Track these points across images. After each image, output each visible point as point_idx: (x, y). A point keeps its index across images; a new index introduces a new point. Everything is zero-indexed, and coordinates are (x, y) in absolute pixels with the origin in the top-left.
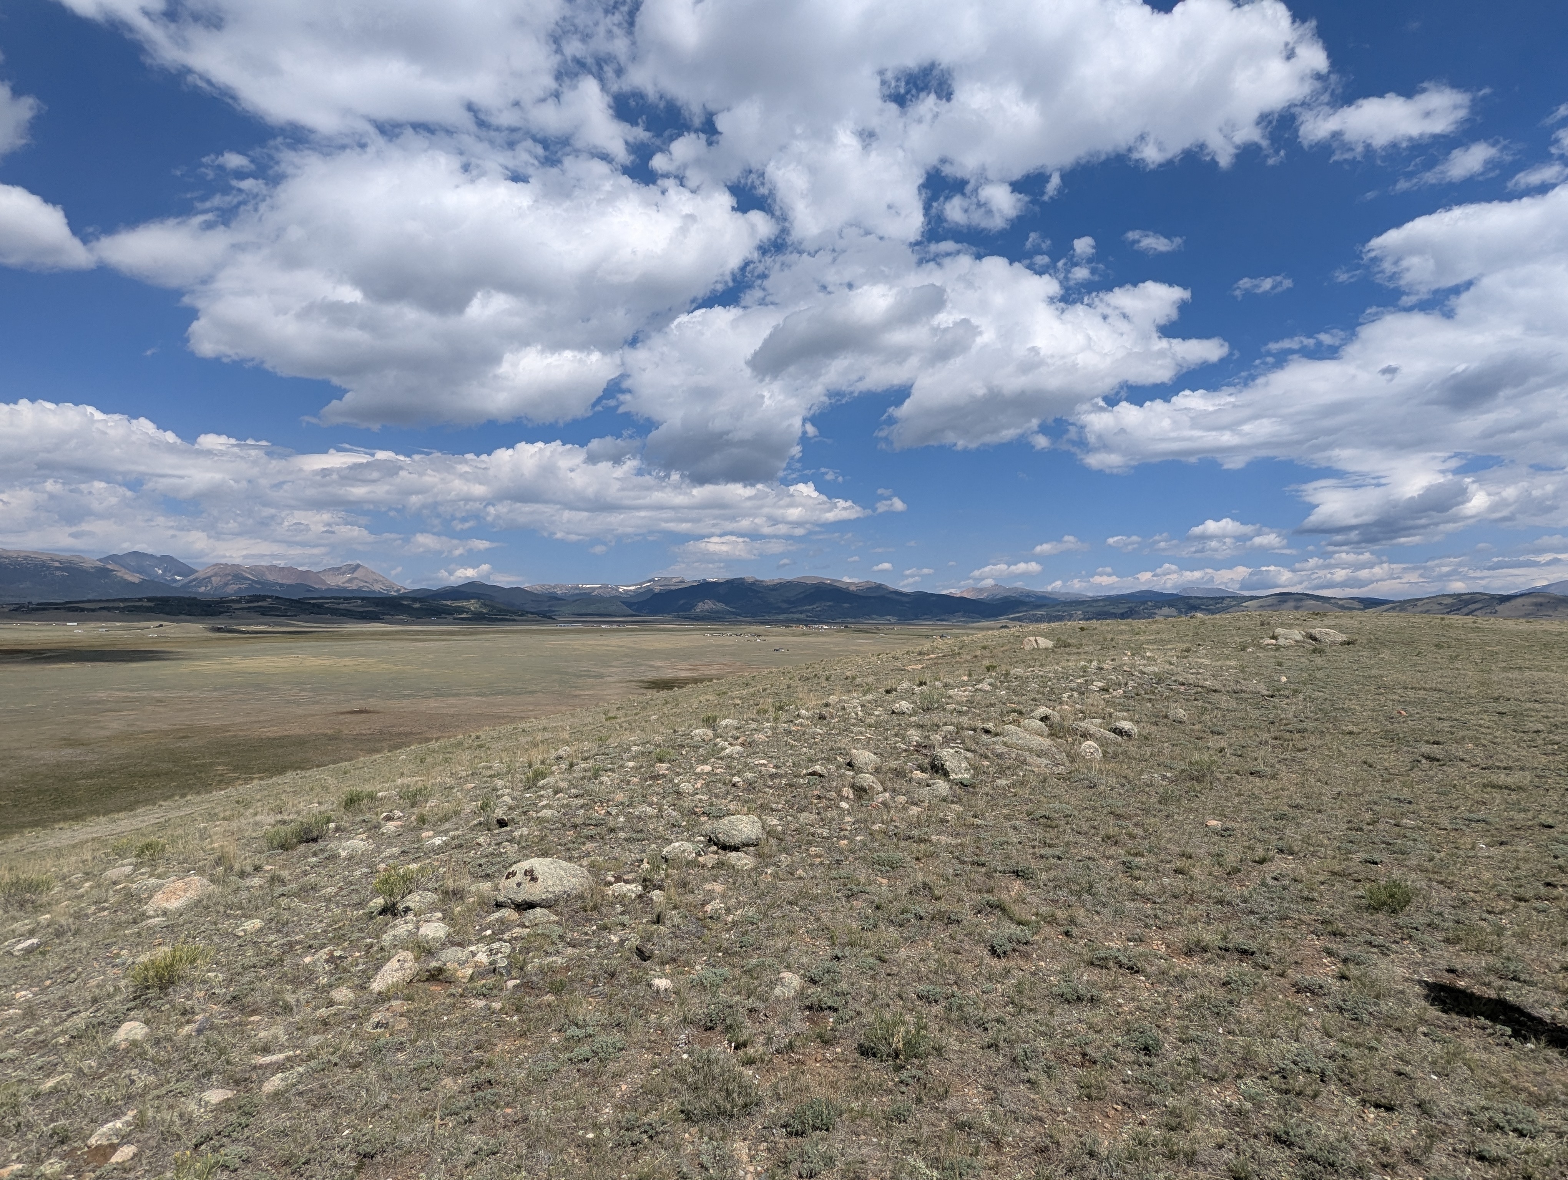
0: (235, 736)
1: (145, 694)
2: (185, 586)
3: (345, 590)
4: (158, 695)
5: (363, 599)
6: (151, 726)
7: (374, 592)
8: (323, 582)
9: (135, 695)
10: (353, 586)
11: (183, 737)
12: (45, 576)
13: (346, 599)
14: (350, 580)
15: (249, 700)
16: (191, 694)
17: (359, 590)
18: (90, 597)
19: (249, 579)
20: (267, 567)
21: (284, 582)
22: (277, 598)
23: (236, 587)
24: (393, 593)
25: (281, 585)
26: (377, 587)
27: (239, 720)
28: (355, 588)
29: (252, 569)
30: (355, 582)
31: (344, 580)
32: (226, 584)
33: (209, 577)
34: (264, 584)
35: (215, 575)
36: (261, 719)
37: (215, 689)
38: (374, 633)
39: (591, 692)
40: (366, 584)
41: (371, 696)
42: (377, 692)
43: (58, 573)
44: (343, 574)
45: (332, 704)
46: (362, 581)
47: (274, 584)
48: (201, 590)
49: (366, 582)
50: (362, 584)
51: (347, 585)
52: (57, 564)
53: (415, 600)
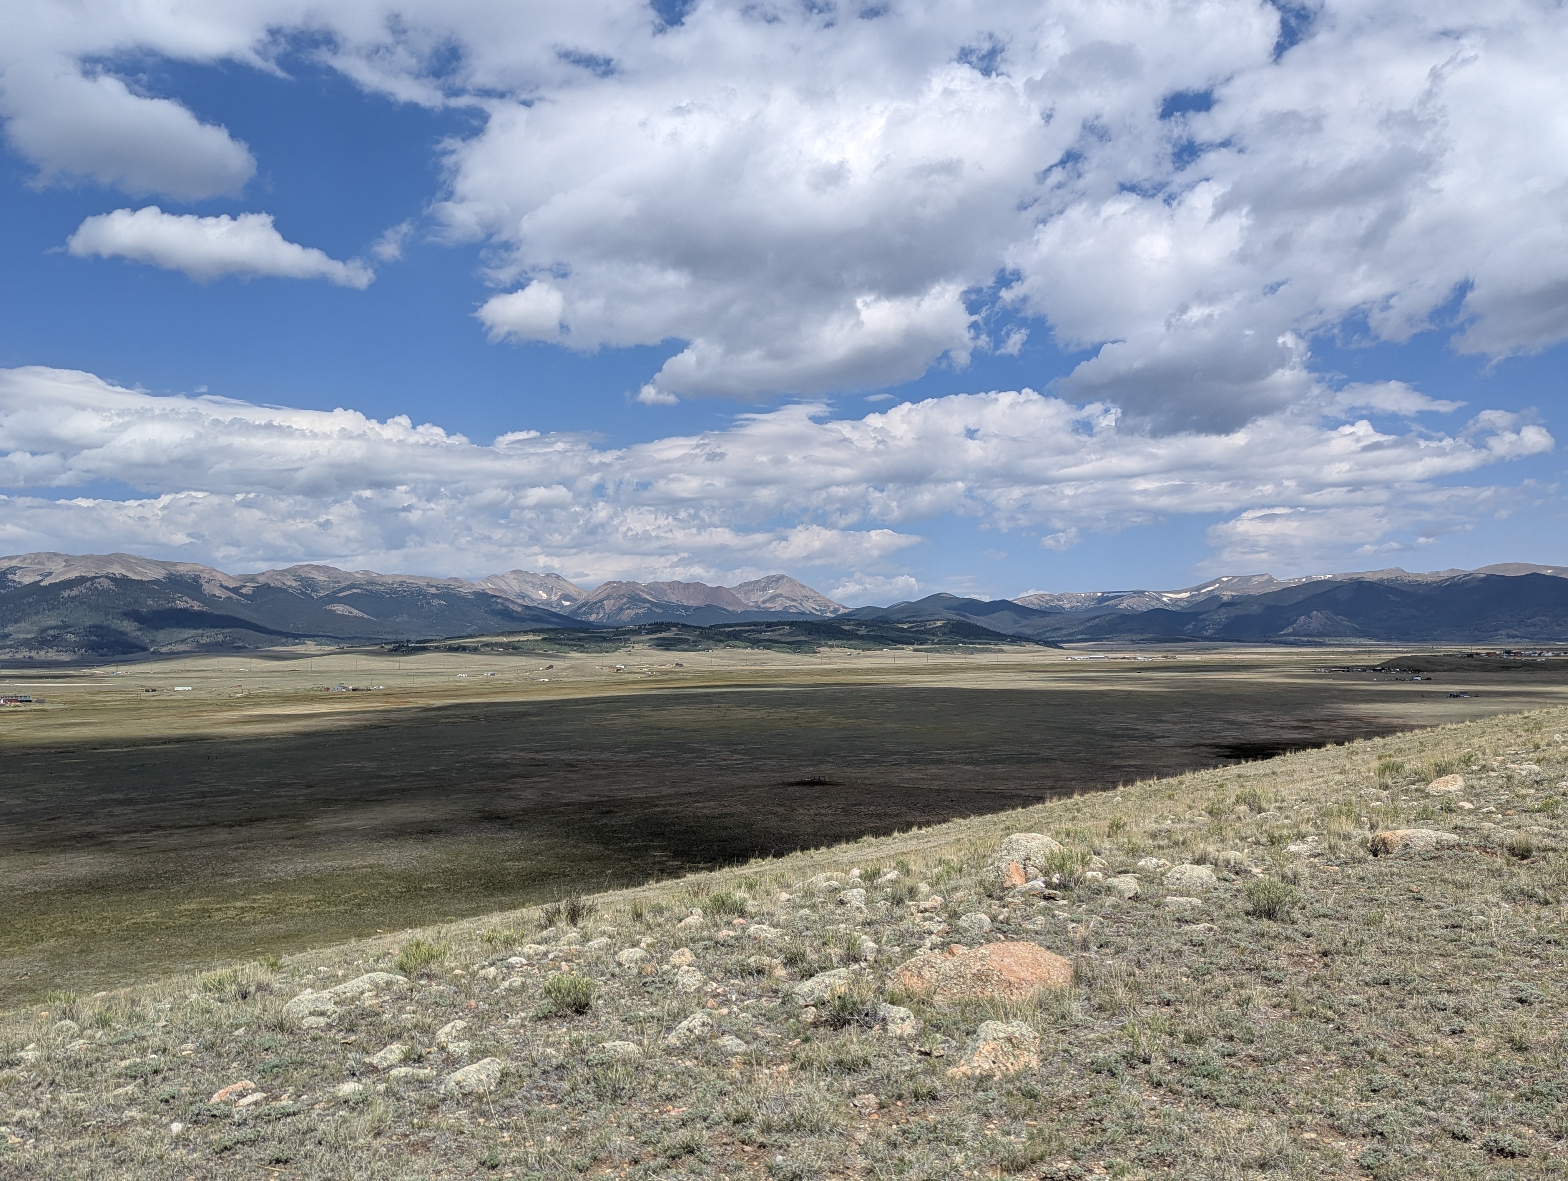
0: (665, 812)
1: (551, 756)
2: (575, 612)
3: (766, 611)
4: (565, 756)
5: (792, 624)
6: (569, 797)
7: (803, 613)
8: (739, 602)
9: (540, 756)
10: (777, 606)
11: (608, 812)
12: (422, 607)
13: (769, 625)
14: (773, 598)
15: (672, 764)
16: (603, 756)
17: (785, 612)
18: (469, 631)
19: (649, 601)
20: (669, 584)
21: (690, 603)
22: (684, 626)
23: (632, 613)
24: (829, 615)
25: (687, 608)
26: (809, 606)
27: (666, 791)
28: (779, 609)
29: (650, 588)
30: (779, 601)
31: (764, 598)
32: (621, 609)
33: (601, 601)
34: (667, 607)
35: (608, 597)
36: (692, 790)
37: (630, 751)
39: (1139, 763)
40: (793, 603)
41: (822, 762)
42: (829, 756)
43: (435, 602)
44: (764, 589)
45: (775, 771)
46: (788, 598)
47: (678, 607)
48: (593, 618)
49: (793, 600)
50: (788, 603)
51: (768, 605)
52: (433, 590)
53: (859, 624)
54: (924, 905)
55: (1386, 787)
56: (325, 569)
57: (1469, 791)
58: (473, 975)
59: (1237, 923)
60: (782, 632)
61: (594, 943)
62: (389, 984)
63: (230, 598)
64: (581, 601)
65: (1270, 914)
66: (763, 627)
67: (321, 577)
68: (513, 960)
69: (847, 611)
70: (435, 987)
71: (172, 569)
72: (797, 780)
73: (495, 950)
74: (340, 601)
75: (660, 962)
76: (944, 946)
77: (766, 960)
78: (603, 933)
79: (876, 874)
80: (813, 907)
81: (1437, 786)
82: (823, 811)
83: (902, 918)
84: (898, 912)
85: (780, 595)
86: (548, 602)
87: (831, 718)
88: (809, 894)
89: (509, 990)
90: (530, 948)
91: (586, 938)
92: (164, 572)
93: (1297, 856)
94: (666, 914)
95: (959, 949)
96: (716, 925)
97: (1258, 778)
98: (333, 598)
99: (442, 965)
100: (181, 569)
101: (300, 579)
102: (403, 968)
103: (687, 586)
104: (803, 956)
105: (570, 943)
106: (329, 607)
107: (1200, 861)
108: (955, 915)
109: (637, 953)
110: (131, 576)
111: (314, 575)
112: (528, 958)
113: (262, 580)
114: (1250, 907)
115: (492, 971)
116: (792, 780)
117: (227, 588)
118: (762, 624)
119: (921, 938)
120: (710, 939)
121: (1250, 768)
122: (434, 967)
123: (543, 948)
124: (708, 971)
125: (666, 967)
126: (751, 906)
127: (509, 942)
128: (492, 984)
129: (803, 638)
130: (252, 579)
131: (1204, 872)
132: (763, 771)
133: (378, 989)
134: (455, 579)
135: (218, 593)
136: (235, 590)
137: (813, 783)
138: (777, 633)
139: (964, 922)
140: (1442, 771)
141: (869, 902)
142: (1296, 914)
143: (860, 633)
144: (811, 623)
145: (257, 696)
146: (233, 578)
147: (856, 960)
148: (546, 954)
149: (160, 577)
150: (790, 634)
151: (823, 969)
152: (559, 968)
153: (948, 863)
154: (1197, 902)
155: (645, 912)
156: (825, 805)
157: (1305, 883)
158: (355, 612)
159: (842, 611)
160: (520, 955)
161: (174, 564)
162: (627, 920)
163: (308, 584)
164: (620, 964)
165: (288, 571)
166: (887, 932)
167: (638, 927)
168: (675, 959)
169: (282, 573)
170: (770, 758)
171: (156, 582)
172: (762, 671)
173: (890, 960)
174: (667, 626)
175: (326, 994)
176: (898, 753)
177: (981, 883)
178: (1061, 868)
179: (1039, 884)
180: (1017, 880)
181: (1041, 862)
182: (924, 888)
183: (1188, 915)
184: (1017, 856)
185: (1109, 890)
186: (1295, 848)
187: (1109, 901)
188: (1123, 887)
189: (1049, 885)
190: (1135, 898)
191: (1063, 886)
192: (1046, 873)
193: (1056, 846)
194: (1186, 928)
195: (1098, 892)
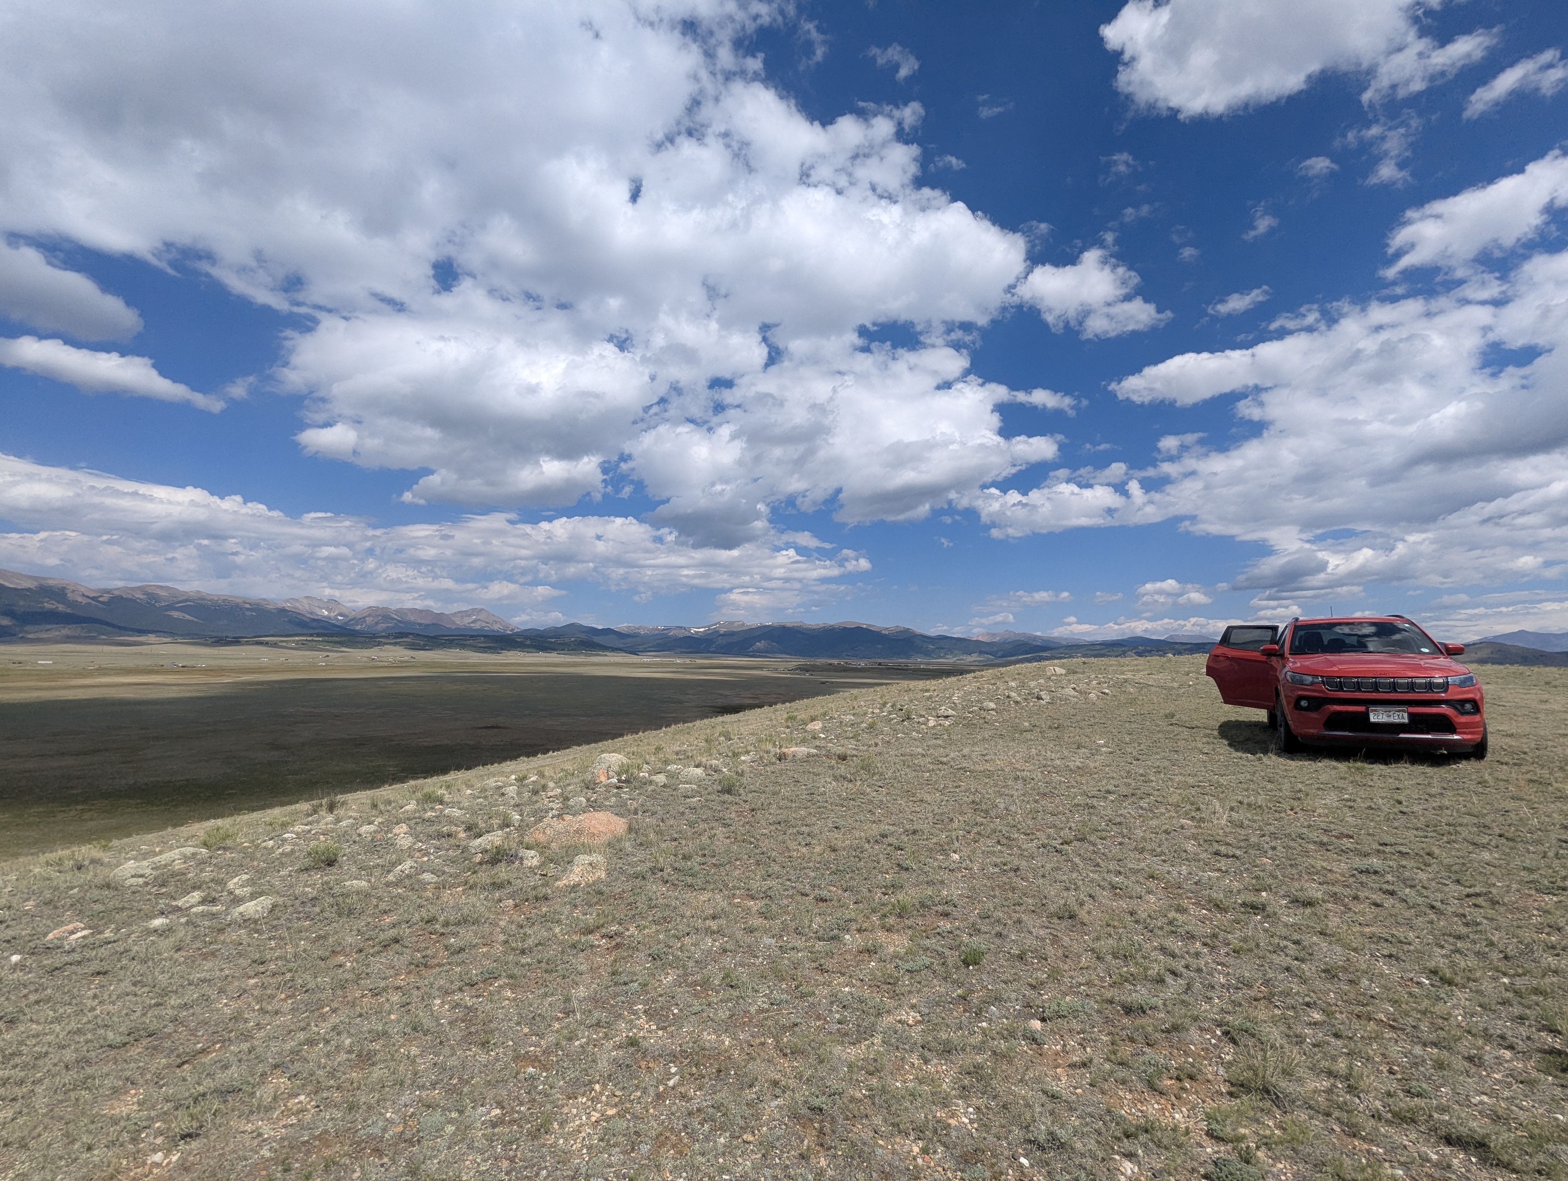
1: (324, 710)
2: (346, 623)
3: (471, 629)
4: (334, 711)
5: (485, 636)
6: (334, 736)
7: (494, 630)
8: (453, 623)
9: (316, 711)
10: (477, 626)
11: (360, 744)
12: (238, 615)
13: (471, 636)
14: (474, 622)
15: (405, 716)
16: (359, 711)
17: (481, 630)
18: (272, 632)
19: (396, 619)
20: (410, 610)
21: (423, 621)
22: (418, 635)
23: (384, 626)
24: (509, 632)
25: (420, 624)
26: (496, 627)
27: (399, 732)
29: (397, 611)
30: (479, 623)
31: (470, 621)
32: (377, 623)
33: (364, 618)
34: (407, 623)
35: (369, 616)
36: (417, 731)
40: (487, 625)
41: (499, 716)
42: (503, 712)
43: (248, 613)
44: (469, 616)
45: (470, 721)
46: (485, 622)
47: (415, 623)
48: (358, 628)
49: (487, 623)
50: (484, 624)
51: (472, 625)
52: (248, 606)
53: (526, 638)
54: (550, 794)
55: (788, 727)
56: (168, 588)
57: (824, 729)
58: (257, 846)
59: (713, 797)
60: (479, 641)
61: (343, 824)
62: (194, 855)
63: (90, 604)
64: (351, 617)
65: (729, 791)
66: (467, 638)
67: (163, 593)
68: (286, 836)
69: (519, 630)
70: (228, 855)
71: (43, 582)
72: (483, 725)
73: (274, 830)
74: (177, 609)
75: (386, 833)
76: (560, 816)
77: (454, 828)
78: (350, 817)
79: (525, 778)
80: (485, 798)
81: (810, 727)
82: (498, 742)
83: (537, 802)
84: (535, 798)
85: (479, 620)
86: (329, 618)
88: (484, 790)
89: (282, 854)
90: (299, 828)
91: (338, 820)
92: (36, 584)
93: (744, 762)
94: (393, 805)
95: (568, 817)
96: (424, 809)
98: (171, 607)
99: (235, 841)
100: (51, 582)
101: (147, 594)
102: (205, 844)
103: (421, 611)
104: (477, 825)
105: (327, 824)
106: (168, 613)
107: (697, 766)
108: (568, 799)
109: (372, 828)
110: (7, 584)
111: (158, 591)
112: (297, 834)
113: (117, 593)
114: (720, 788)
115: (271, 843)
116: (480, 726)
117: (88, 597)
118: (467, 636)
119: (547, 812)
120: (420, 818)
122: (229, 843)
123: (308, 827)
124: (417, 836)
125: (390, 835)
126: (447, 798)
127: (284, 825)
128: (271, 850)
129: (492, 645)
130: (108, 591)
131: (699, 771)
132: (462, 721)
133: (185, 858)
134: (264, 600)
135: (80, 599)
136: (93, 598)
137: (493, 727)
138: (476, 641)
139: (571, 802)
140: (813, 719)
141: (519, 793)
142: (741, 791)
143: (526, 643)
144: (498, 636)
145: (106, 669)
146: (94, 591)
147: (508, 826)
148: (310, 831)
149: (32, 587)
150: (484, 642)
151: (488, 832)
152: (318, 839)
153: (566, 771)
154: (694, 787)
155: (379, 803)
156: (499, 739)
157: (747, 775)
158: (188, 617)
159: (516, 630)
160: (292, 832)
161: (45, 579)
162: (367, 808)
163: (152, 597)
164: (360, 835)
165: (138, 588)
166: (527, 810)
167: (374, 812)
168: (396, 830)
169: (133, 589)
170: (467, 713)
171: (28, 590)
172: (466, 663)
173: (527, 825)
174: (406, 635)
175: (145, 863)
176: (544, 710)
177: (583, 781)
178: (627, 772)
179: (615, 780)
180: (603, 779)
181: (616, 768)
182: (551, 784)
183: (689, 794)
184: (604, 766)
185: (651, 782)
186: (743, 758)
187: (650, 788)
188: (658, 780)
189: (619, 781)
190: (664, 786)
191: (627, 781)
192: (619, 774)
193: (625, 760)
194: (688, 800)
195: (645, 784)
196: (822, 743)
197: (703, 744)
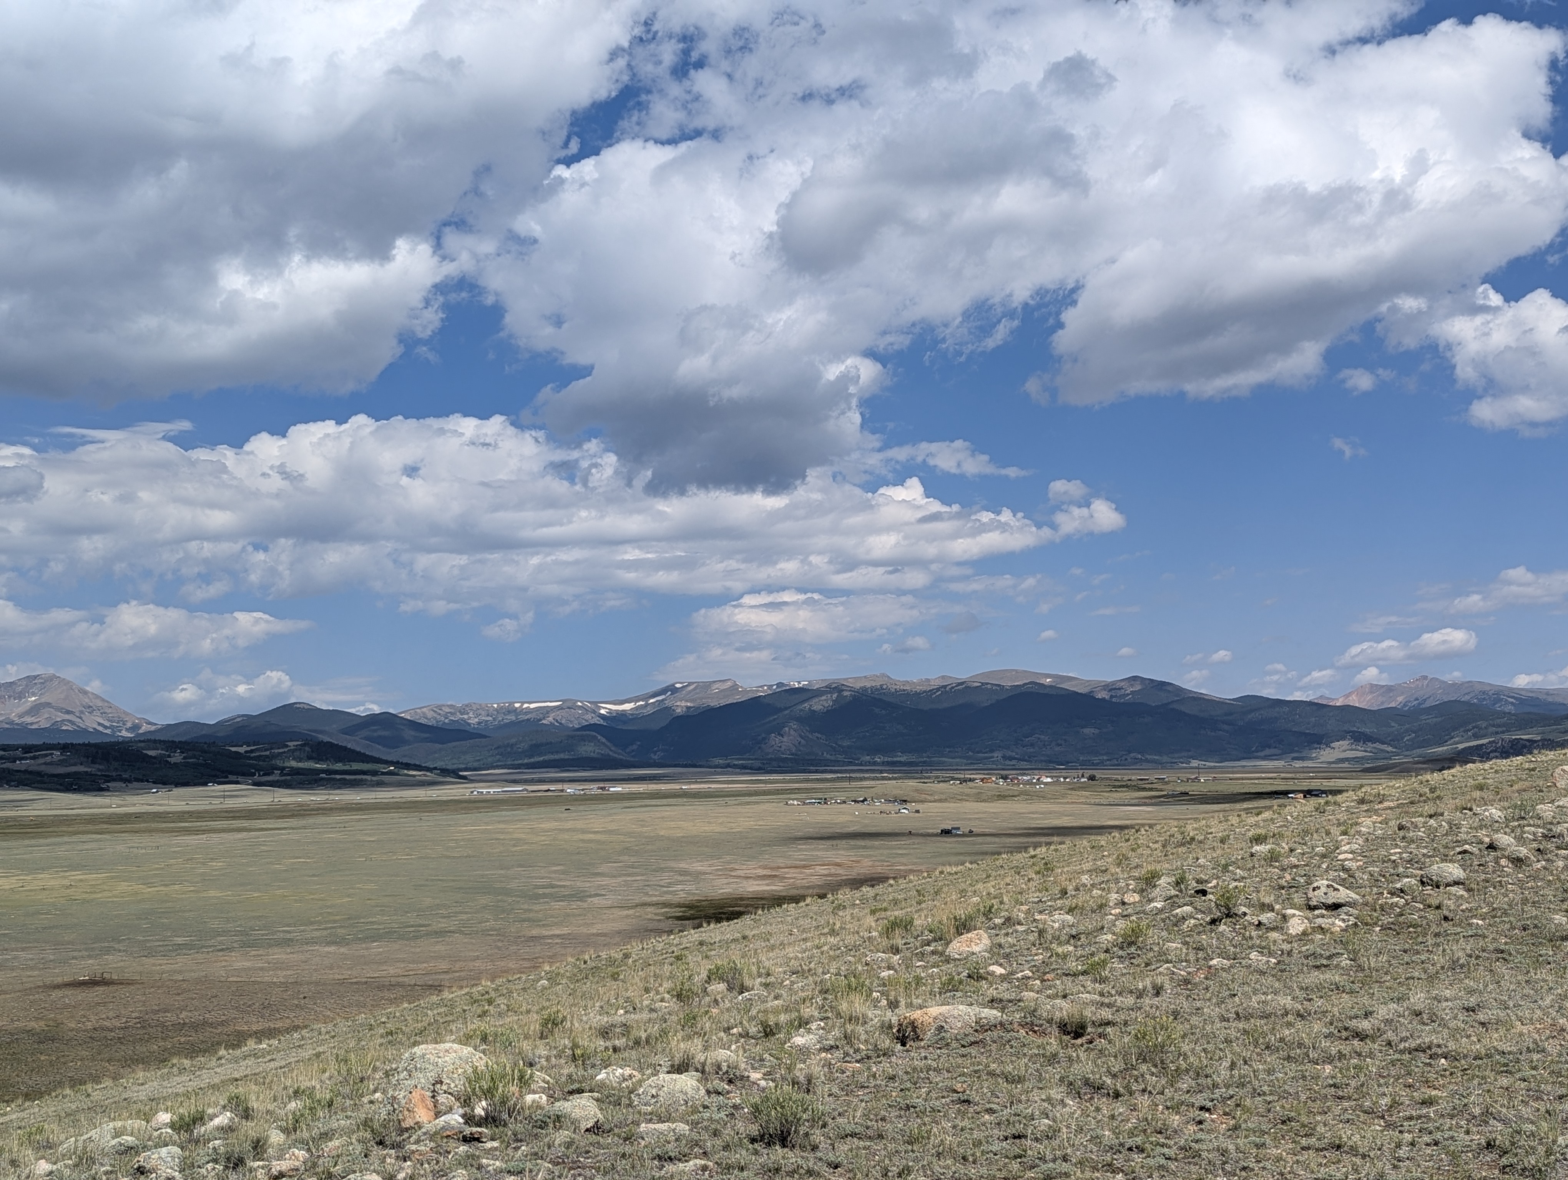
3: (24, 729)
5: (64, 748)
7: (85, 731)
10: (42, 721)
13: (28, 749)
14: (35, 709)
17: (54, 729)
24: (124, 734)
26: (92, 722)
28: (44, 724)
30: (45, 714)
31: (21, 709)
38: (92, 820)
39: (565, 931)
40: (67, 717)
41: (108, 951)
42: (119, 942)
44: (20, 696)
45: (32, 968)
46: (60, 710)
49: (68, 712)
50: (60, 717)
51: (28, 719)
53: (172, 746)
55: (896, 950)
57: (997, 951)
59: (741, 1155)
60: (48, 759)
65: (784, 1140)
66: (19, 753)
69: (153, 728)
72: (67, 979)
81: (958, 946)
82: (107, 1024)
85: (48, 705)
87: (123, 886)
93: (804, 1053)
97: (726, 944)
107: (680, 1068)
114: (754, 1129)
116: (59, 980)
118: (16, 748)
121: (714, 932)
129: (81, 769)
131: (688, 1082)
132: (12, 969)
137: (93, 983)
138: (41, 761)
140: (963, 927)
142: (817, 1136)
143: (172, 760)
144: (96, 746)
150: (61, 763)
153: (310, 1093)
154: (683, 1128)
156: (111, 1014)
157: (822, 1089)
159: (145, 728)
170: (23, 949)
172: (14, 818)
176: (225, 933)
177: (366, 1123)
178: (488, 1093)
179: (455, 1119)
180: (423, 1115)
181: (458, 1084)
182: (276, 1137)
183: (672, 1149)
184: (423, 1079)
185: (558, 1120)
186: (799, 1040)
187: (561, 1136)
188: (577, 1113)
189: (469, 1119)
190: (596, 1129)
191: (490, 1120)
192: (466, 1101)
193: (480, 1061)
194: (670, 1168)
195: (543, 1125)
196: (1003, 991)
197: (672, 1004)
